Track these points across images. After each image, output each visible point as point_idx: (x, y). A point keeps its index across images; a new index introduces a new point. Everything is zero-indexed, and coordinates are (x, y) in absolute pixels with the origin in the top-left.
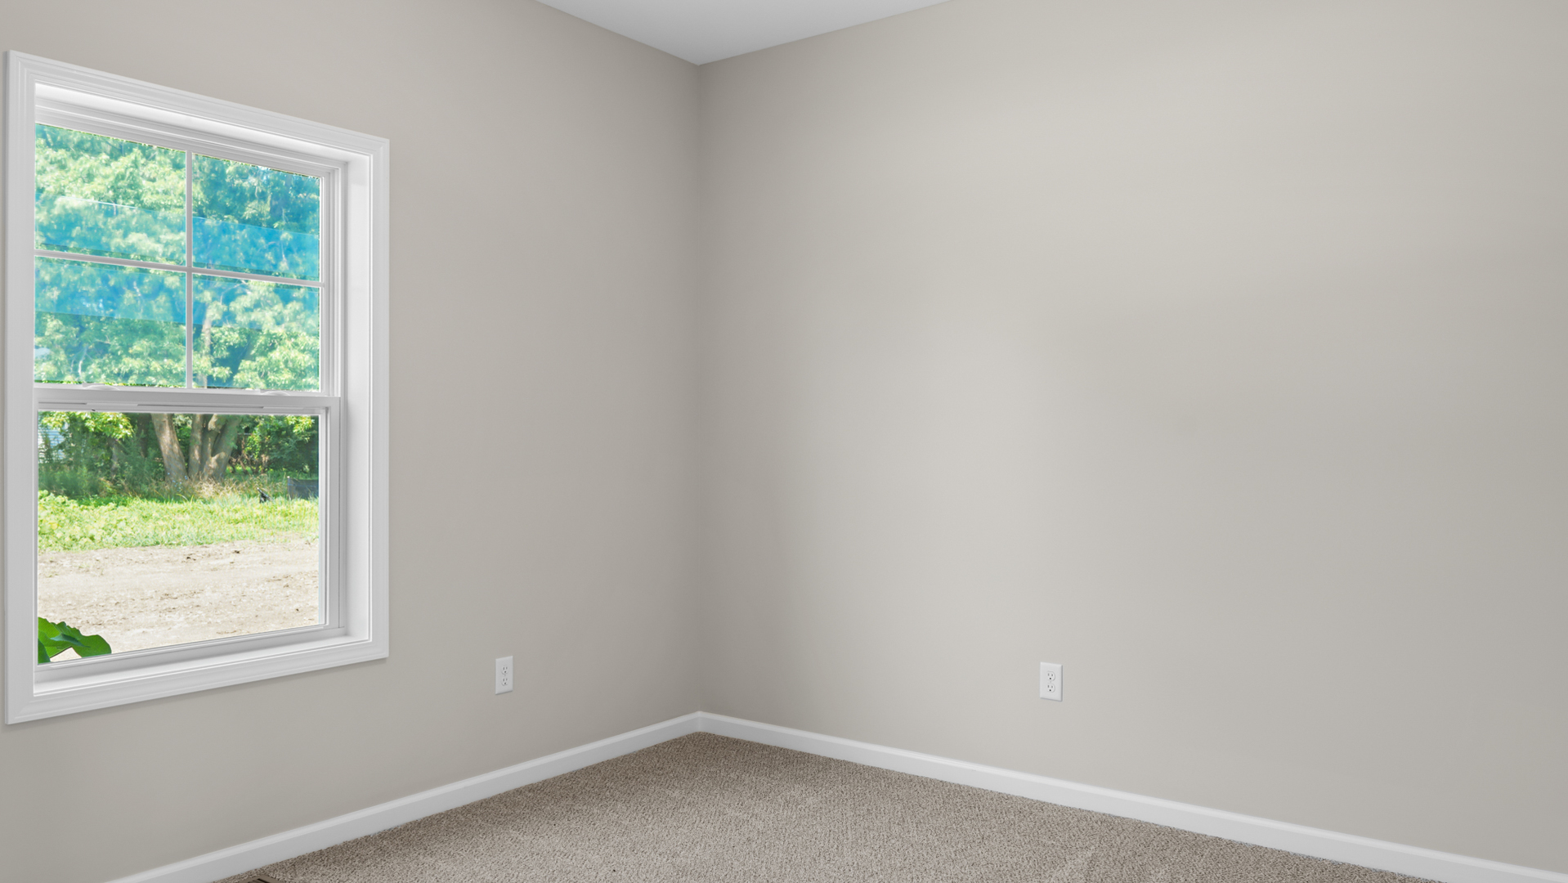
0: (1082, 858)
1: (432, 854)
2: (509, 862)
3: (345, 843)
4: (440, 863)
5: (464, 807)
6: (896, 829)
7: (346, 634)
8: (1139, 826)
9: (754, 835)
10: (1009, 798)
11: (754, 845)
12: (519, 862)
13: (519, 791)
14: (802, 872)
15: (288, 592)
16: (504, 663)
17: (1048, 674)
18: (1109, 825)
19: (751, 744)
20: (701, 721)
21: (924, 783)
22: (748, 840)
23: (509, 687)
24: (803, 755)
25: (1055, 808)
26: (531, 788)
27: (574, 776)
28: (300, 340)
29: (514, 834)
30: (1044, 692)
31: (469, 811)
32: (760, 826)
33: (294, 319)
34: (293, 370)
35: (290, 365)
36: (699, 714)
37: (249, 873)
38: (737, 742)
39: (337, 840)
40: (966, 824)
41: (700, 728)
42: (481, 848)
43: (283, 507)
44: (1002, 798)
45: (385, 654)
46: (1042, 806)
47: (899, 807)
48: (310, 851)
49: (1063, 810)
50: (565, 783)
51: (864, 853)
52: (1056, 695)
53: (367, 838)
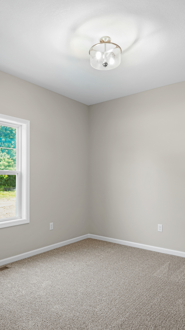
0: (167, 264)
1: (38, 262)
2: (54, 263)
3: (21, 260)
4: (40, 264)
5: (44, 253)
6: (130, 258)
7: (21, 218)
8: (178, 257)
9: (102, 258)
10: (152, 251)
11: (102, 260)
12: (56, 264)
13: (54, 249)
14: (112, 266)
15: (5, 210)
16: (51, 224)
17: (160, 227)
18: (172, 257)
19: (99, 240)
20: (89, 236)
21: (134, 248)
22: (101, 259)
23: (52, 229)
24: (110, 242)
25: (161, 253)
26: (57, 249)
27: (65, 246)
28: (5, 160)
29: (54, 258)
30: (159, 230)
31: (45, 253)
32: (103, 257)
33: (4, 156)
34: (4, 166)
35: (4, 165)
36: (89, 234)
37: (3, 265)
38: (96, 240)
39: (20, 259)
40: (144, 257)
41: (89, 237)
42: (48, 261)
43: (3, 193)
44: (150, 251)
45: (29, 222)
46: (159, 253)
47: (130, 253)
48: (15, 261)
49: (163, 254)
50: (63, 248)
51: (124, 262)
52: (161, 231)
53: (25, 259)
